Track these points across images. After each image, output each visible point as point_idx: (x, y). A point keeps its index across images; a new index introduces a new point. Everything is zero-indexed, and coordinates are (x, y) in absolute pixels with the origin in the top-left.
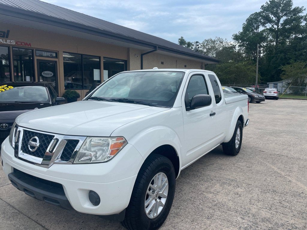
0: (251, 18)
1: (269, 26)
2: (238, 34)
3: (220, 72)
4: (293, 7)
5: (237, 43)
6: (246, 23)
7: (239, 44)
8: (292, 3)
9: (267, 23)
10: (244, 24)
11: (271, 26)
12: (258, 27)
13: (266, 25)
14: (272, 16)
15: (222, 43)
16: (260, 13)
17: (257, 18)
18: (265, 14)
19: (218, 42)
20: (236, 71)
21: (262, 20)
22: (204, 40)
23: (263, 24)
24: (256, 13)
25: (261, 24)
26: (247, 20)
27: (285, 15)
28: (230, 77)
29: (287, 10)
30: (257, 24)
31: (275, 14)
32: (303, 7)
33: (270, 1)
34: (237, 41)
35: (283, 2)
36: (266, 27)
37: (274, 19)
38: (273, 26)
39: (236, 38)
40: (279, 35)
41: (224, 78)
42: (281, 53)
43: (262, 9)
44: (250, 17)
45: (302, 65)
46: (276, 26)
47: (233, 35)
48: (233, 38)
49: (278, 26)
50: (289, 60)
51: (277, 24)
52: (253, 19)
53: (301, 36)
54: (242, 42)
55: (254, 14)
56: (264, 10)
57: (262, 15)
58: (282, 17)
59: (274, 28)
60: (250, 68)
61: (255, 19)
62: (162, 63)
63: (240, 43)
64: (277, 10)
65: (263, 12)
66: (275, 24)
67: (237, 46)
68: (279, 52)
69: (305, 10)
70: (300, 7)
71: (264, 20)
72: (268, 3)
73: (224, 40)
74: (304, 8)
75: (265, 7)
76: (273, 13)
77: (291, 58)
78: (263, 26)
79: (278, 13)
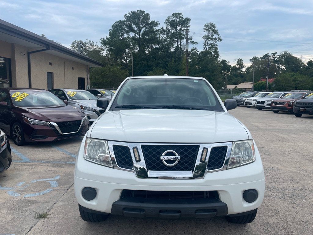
0: (116, 25)
1: (132, 35)
2: (106, 39)
3: (97, 75)
4: (151, 20)
5: (105, 48)
6: (112, 29)
7: (107, 49)
8: (150, 17)
9: (130, 32)
10: (110, 29)
11: (134, 35)
12: (122, 35)
13: (130, 33)
14: (135, 26)
15: (93, 46)
16: (124, 22)
17: (122, 25)
18: (129, 23)
19: (89, 45)
20: (112, 75)
21: (126, 28)
22: (73, 41)
23: (127, 32)
24: (121, 20)
25: (125, 32)
26: (112, 27)
27: (145, 26)
28: (107, 80)
29: (146, 23)
30: (121, 31)
31: (137, 25)
32: (158, 21)
33: (131, 12)
34: (105, 45)
35: (142, 14)
36: (129, 35)
37: (136, 29)
38: (135, 35)
39: (104, 42)
40: (141, 44)
41: (101, 82)
42: (144, 60)
43: (125, 18)
44: (115, 23)
45: (161, 72)
46: (138, 36)
47: (101, 40)
48: (101, 42)
49: (139, 36)
50: (151, 67)
51: (139, 34)
52: (118, 26)
53: (157, 46)
54: (110, 47)
55: (118, 22)
56: (127, 20)
57: (126, 24)
58: (142, 28)
59: (136, 37)
60: (124, 73)
61: (120, 27)
62: (50, 64)
63: (108, 47)
64: (138, 21)
65: (126, 21)
66: (137, 34)
67: (106, 50)
68: (143, 60)
69: (159, 24)
70: (156, 22)
71: (128, 28)
72: (130, 14)
73: (95, 43)
74: (159, 23)
75: (127, 17)
76: (135, 24)
77: (152, 66)
78: (127, 34)
79: (139, 24)
